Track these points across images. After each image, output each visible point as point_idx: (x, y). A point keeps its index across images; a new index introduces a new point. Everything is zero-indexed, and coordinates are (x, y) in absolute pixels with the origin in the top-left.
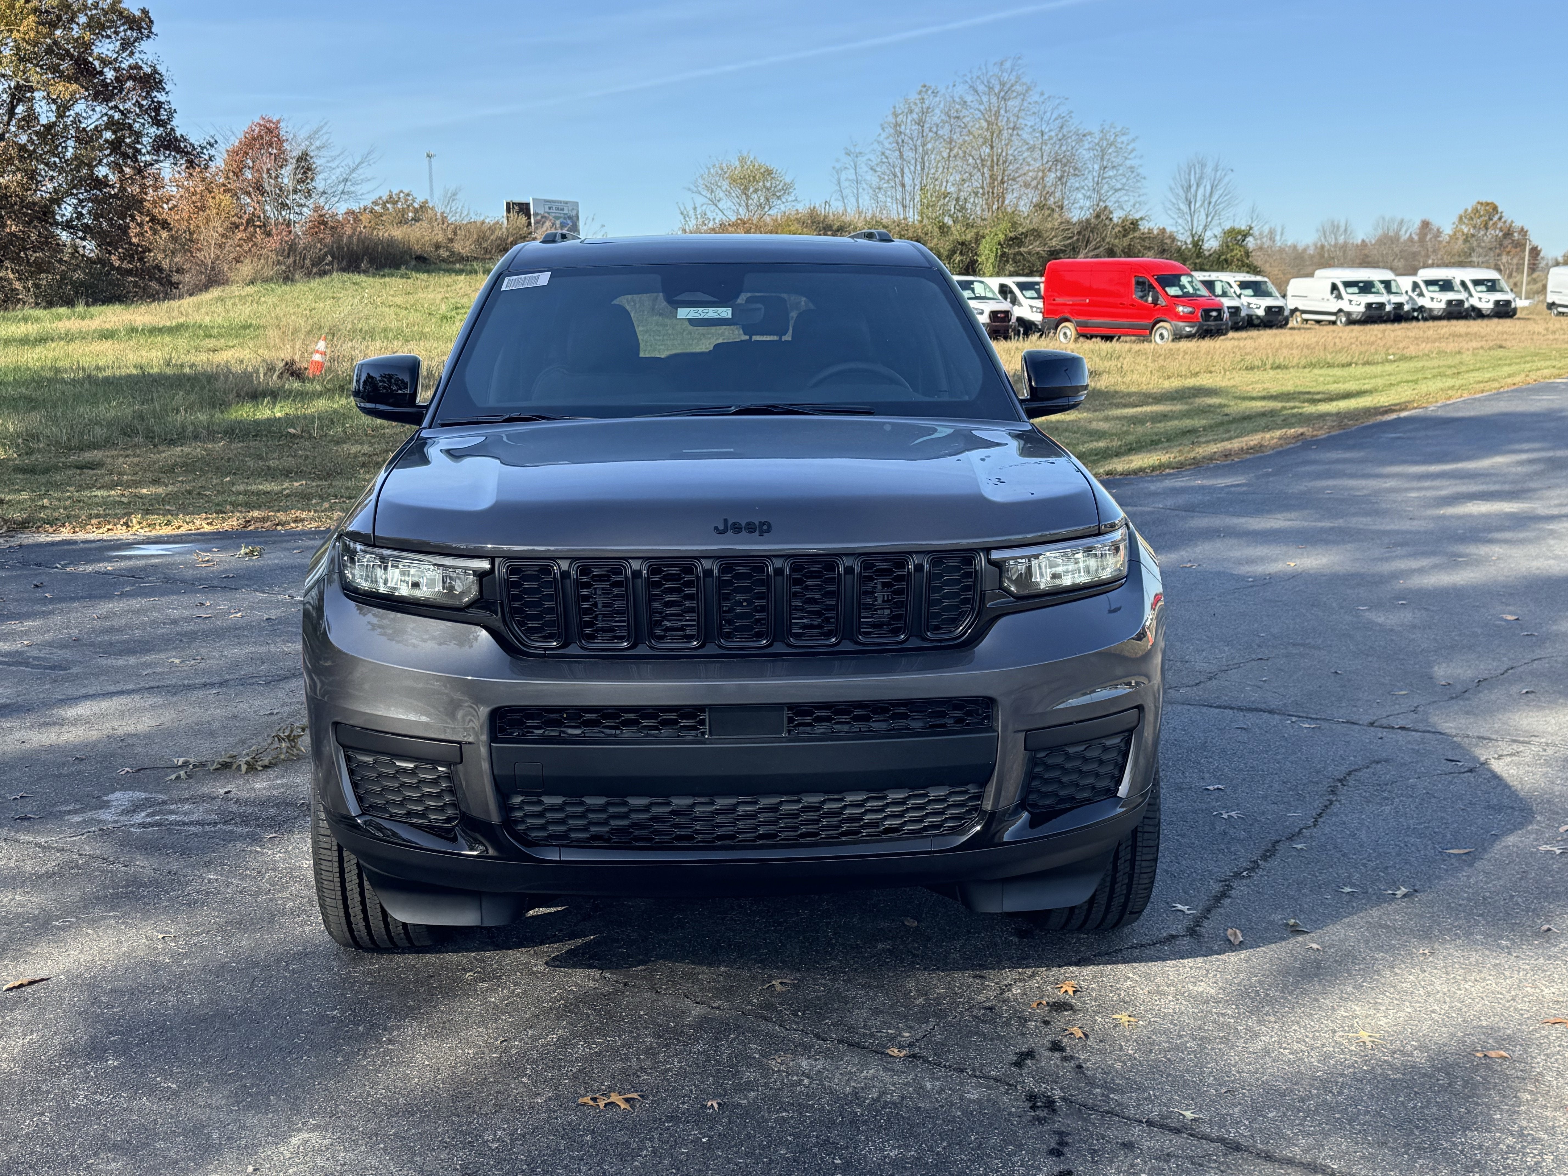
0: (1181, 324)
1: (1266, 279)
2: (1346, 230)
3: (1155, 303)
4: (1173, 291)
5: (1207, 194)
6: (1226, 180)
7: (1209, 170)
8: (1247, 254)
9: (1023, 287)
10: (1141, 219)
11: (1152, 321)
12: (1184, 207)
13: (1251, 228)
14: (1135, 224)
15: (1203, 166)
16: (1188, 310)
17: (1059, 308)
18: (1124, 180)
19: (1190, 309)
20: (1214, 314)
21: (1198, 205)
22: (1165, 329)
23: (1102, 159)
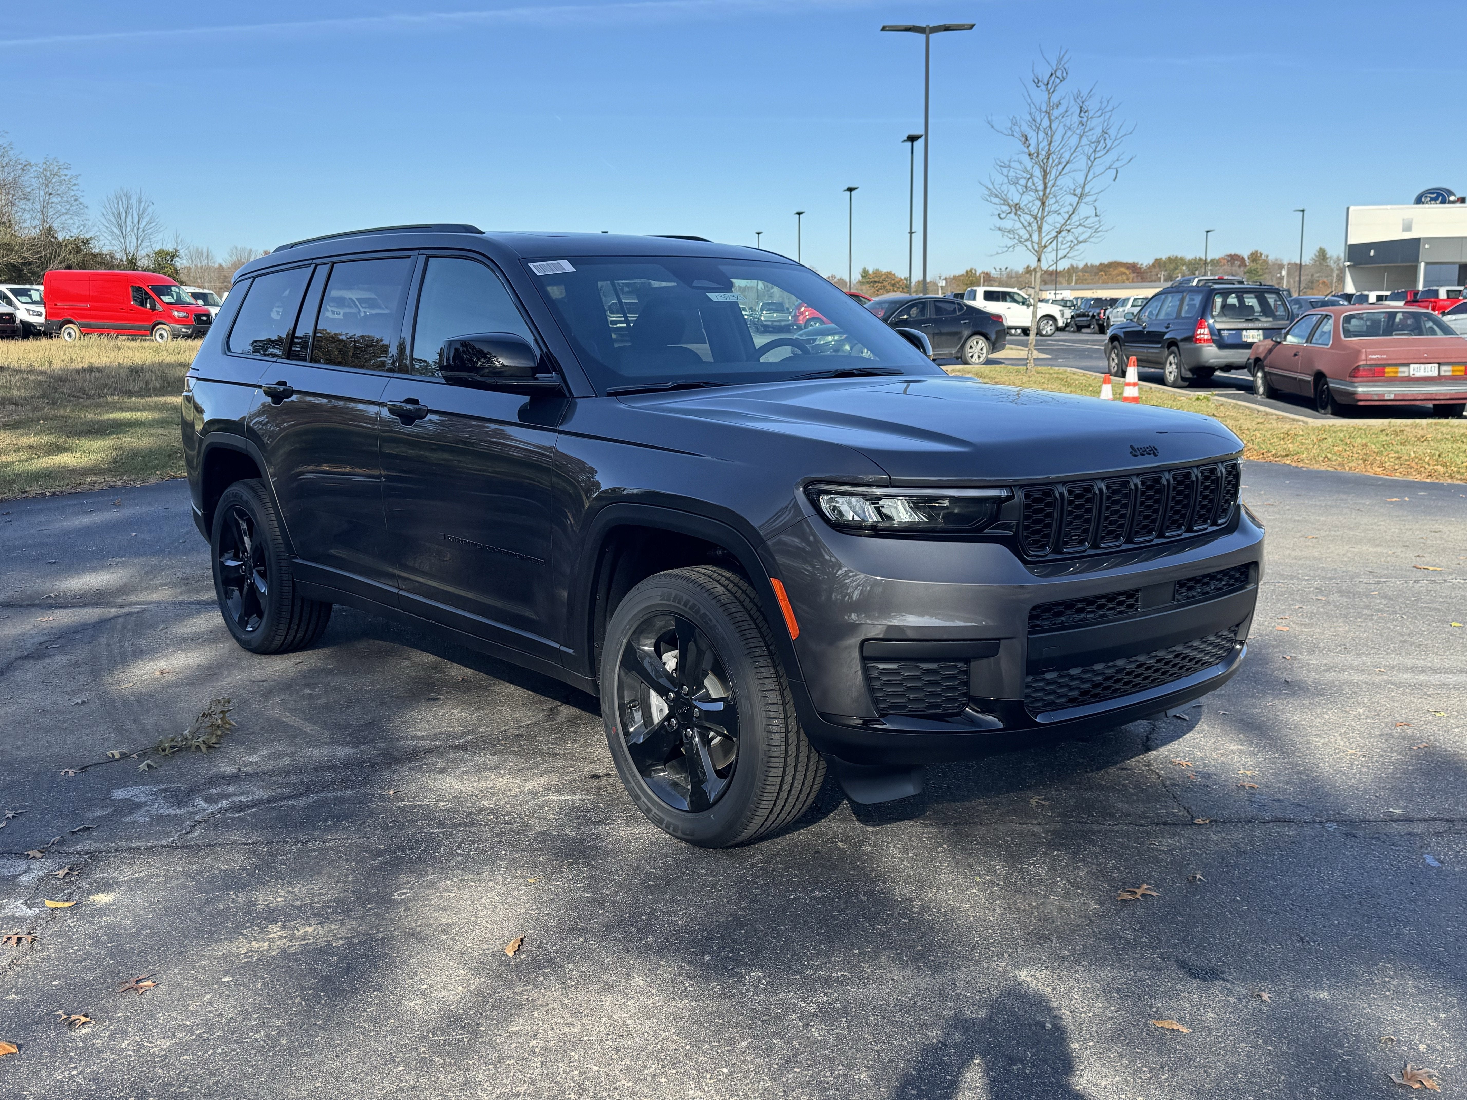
0: (178, 326)
1: (211, 292)
2: (208, 256)
3: (153, 308)
4: (166, 299)
5: (136, 221)
6: (150, 210)
7: (134, 201)
8: (176, 270)
9: (17, 293)
10: (91, 238)
11: (151, 324)
12: (117, 231)
13: (177, 251)
14: (86, 242)
15: (129, 198)
16: (182, 314)
17: (58, 311)
18: (68, 207)
19: (185, 314)
20: (205, 318)
21: (128, 229)
22: (164, 329)
23: (47, 186)
